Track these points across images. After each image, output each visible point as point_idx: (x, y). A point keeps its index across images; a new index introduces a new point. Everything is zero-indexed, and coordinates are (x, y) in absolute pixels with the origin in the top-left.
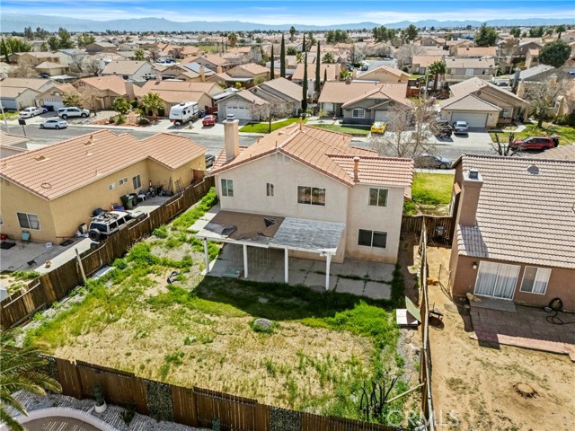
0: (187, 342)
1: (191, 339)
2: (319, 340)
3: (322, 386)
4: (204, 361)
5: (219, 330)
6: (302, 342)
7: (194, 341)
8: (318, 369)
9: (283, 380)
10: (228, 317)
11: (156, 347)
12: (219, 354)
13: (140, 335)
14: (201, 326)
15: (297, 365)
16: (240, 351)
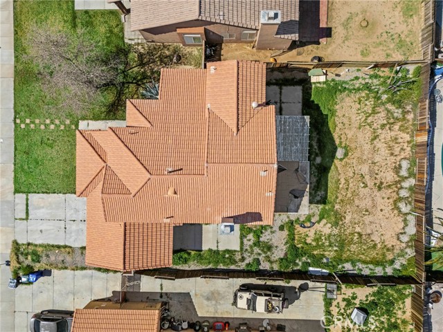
0: (366, 186)
1: (363, 185)
2: (346, 121)
3: (379, 113)
4: (377, 172)
5: (351, 175)
6: (350, 129)
7: (363, 183)
8: (368, 116)
9: (380, 131)
10: (339, 174)
11: (373, 200)
12: (370, 167)
13: (367, 213)
14: (351, 185)
15: (368, 127)
16: (365, 157)
